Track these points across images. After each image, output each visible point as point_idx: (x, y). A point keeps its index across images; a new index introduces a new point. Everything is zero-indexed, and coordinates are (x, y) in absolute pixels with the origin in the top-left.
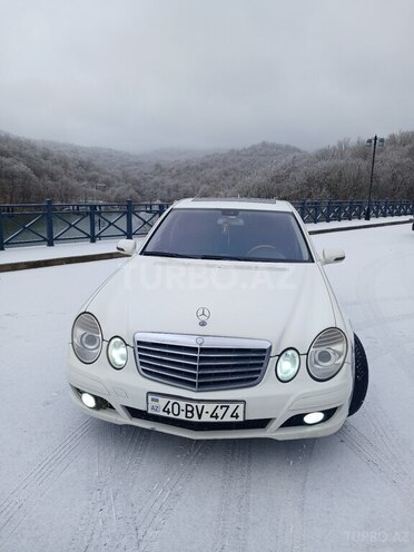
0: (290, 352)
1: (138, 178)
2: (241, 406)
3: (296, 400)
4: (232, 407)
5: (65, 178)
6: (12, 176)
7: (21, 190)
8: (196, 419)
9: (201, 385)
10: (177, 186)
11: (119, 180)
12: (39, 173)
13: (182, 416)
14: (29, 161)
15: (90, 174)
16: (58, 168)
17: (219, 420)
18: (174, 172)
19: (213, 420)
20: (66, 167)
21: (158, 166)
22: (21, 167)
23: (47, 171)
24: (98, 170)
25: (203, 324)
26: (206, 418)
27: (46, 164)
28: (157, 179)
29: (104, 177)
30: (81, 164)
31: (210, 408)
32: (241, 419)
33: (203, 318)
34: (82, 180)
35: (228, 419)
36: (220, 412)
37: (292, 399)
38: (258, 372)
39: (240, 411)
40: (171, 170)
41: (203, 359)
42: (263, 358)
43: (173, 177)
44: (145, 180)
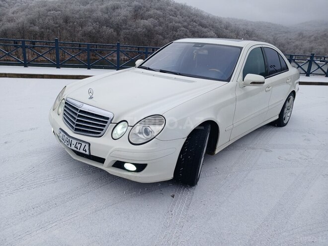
0: (124, 123)
2: (87, 145)
3: (114, 151)
4: (83, 144)
8: (70, 146)
9: (76, 130)
13: (66, 144)
14: (217, 30)
17: (78, 150)
19: (76, 149)
22: (211, 34)
25: (91, 98)
26: (73, 147)
27: (226, 32)
30: (247, 33)
31: (74, 142)
32: (87, 153)
35: (81, 151)
36: (79, 146)
37: (112, 150)
38: (102, 130)
39: (87, 148)
40: (310, 37)
41: (79, 116)
42: (106, 122)
43: (311, 42)
44: (288, 43)
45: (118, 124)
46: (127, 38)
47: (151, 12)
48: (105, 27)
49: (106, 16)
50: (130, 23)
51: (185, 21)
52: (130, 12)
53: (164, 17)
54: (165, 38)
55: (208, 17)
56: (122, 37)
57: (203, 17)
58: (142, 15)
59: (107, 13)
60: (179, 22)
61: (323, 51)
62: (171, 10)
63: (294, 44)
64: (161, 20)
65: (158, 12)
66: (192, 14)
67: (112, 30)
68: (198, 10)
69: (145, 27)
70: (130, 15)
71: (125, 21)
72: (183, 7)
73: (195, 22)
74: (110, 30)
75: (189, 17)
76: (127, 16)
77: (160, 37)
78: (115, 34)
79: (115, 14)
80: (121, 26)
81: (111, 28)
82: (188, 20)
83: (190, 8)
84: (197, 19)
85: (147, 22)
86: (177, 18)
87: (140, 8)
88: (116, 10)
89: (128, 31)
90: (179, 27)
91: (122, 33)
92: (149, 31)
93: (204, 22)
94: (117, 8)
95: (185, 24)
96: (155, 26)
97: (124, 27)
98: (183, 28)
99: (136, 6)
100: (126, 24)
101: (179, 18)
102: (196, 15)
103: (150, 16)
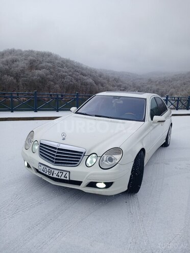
0: (94, 155)
1: (139, 85)
2: (68, 173)
3: (90, 175)
4: (64, 173)
5: (107, 85)
6: (86, 84)
7: (89, 90)
8: (51, 175)
9: (56, 163)
10: (158, 89)
11: (130, 86)
12: (97, 83)
13: (47, 174)
14: (94, 78)
15: (118, 84)
16: (105, 81)
17: (59, 178)
18: (158, 83)
19: (57, 177)
20: (108, 81)
21: (150, 80)
22: (90, 80)
23: (100, 82)
24: (122, 82)
25: (64, 139)
26: (55, 176)
27: (101, 79)
28: (149, 86)
29: (125, 85)
30: (115, 79)
31: (56, 172)
32: (68, 179)
33: (64, 137)
34: (115, 86)
35: (62, 178)
36: (60, 174)
37: (88, 174)
38: (78, 161)
39: (67, 175)
40: (156, 82)
41: (58, 153)
42: (81, 156)
43: (157, 85)
44: (143, 86)
45: (89, 156)
46: (26, 84)
47: (44, 64)
48: (6, 76)
49: (7, 67)
50: (27, 72)
51: (70, 71)
52: (27, 64)
53: (54, 68)
54: (55, 83)
55: (86, 68)
56: (20, 83)
57: (82, 68)
58: (36, 66)
59: (7, 65)
60: (66, 72)
61: (165, 91)
62: (59, 63)
63: (146, 87)
64: (52, 70)
65: (49, 64)
66: (74, 66)
67: (12, 78)
68: (79, 64)
69: (39, 75)
70: (26, 67)
71: (23, 71)
72: (68, 61)
73: (77, 72)
74: (11, 78)
75: (73, 68)
76: (24, 68)
77: (52, 83)
78: (15, 81)
79: (14, 65)
80: (20, 75)
81: (11, 76)
82: (72, 70)
83: (73, 62)
84: (79, 70)
85: (41, 72)
86: (63, 69)
87: (34, 61)
88: (15, 63)
89: (25, 79)
90: (66, 76)
91: (20, 80)
92: (42, 79)
93: (84, 72)
94: (16, 61)
95: (70, 73)
96: (47, 75)
97: (22, 75)
98: (69, 77)
99: (31, 60)
100: (24, 73)
101: (65, 69)
102: (78, 67)
103: (43, 68)
